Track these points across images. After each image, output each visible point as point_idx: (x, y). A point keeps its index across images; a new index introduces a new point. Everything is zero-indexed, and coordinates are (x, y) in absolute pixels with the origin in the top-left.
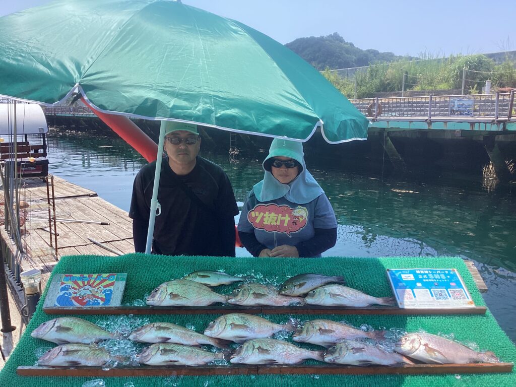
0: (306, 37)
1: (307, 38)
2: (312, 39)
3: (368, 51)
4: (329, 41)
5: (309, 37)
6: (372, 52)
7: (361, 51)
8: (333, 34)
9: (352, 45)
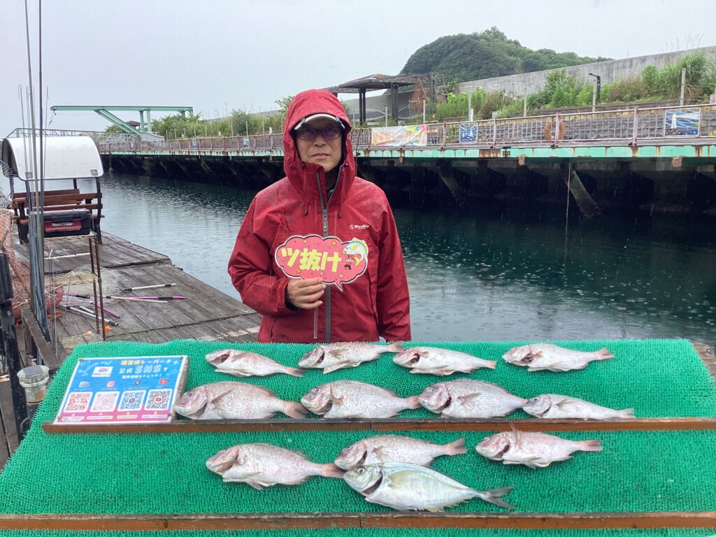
0: (451, 35)
1: (454, 36)
2: (461, 37)
3: (541, 51)
4: (486, 39)
5: (456, 34)
6: (546, 53)
7: (530, 52)
8: (490, 29)
9: (516, 43)
